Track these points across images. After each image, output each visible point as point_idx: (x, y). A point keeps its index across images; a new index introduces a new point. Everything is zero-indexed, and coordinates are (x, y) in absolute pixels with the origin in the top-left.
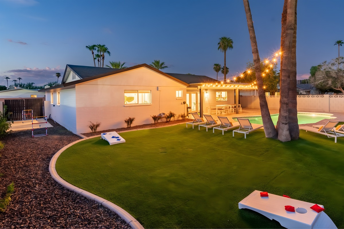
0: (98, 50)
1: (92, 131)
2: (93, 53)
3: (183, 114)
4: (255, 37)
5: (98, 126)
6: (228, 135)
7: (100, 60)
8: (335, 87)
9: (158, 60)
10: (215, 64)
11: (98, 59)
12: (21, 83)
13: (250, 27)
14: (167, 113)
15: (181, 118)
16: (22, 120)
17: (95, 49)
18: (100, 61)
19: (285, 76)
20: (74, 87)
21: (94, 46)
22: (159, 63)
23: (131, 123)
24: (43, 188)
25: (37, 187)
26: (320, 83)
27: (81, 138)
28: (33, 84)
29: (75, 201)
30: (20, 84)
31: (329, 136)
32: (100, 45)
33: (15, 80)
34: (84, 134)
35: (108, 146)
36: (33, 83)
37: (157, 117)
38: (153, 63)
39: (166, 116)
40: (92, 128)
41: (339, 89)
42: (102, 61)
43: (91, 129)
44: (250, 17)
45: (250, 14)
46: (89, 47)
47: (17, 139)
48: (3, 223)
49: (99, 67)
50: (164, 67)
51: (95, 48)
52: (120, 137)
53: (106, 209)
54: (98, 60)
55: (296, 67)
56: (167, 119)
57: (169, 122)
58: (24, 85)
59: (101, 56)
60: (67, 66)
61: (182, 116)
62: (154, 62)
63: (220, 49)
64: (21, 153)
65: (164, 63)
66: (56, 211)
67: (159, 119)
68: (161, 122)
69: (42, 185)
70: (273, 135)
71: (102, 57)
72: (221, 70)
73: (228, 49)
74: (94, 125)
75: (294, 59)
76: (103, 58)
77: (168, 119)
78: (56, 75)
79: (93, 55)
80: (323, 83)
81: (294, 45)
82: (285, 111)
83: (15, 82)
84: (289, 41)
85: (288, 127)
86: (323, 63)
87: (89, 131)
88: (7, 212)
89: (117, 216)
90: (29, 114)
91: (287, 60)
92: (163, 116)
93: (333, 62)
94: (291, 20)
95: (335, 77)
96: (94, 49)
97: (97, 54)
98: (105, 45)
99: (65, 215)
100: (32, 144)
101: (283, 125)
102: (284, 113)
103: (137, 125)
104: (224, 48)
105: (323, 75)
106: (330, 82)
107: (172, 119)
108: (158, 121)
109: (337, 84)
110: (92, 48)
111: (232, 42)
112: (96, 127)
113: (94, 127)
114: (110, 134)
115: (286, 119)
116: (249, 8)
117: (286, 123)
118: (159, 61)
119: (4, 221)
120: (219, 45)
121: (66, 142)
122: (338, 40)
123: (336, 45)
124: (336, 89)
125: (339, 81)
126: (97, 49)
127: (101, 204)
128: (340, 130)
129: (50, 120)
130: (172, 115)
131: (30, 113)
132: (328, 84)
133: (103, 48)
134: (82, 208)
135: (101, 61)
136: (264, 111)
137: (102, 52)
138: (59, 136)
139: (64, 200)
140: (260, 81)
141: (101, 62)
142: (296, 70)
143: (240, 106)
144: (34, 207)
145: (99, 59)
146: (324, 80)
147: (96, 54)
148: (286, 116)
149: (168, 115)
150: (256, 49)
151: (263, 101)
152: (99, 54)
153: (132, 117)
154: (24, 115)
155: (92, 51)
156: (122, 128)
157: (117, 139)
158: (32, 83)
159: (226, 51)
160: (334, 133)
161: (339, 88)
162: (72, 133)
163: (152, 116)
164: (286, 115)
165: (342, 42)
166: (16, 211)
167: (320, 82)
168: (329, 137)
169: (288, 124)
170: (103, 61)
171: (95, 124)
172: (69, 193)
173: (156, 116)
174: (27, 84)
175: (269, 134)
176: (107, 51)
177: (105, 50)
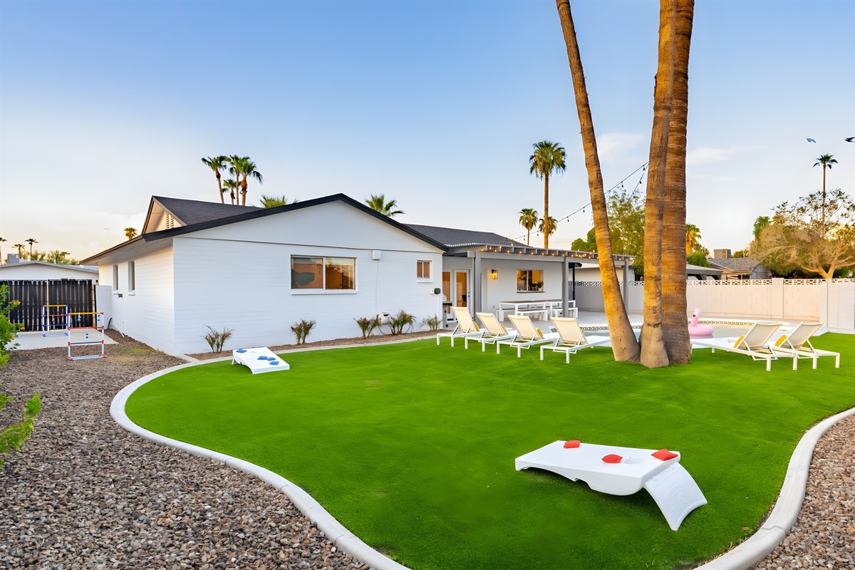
0: (231, 169)
1: (212, 351)
2: (218, 176)
3: (433, 317)
4: (592, 130)
5: (225, 337)
6: (530, 357)
7: (237, 194)
8: (806, 264)
9: (379, 196)
10: (524, 211)
11: (232, 191)
12: (36, 252)
13: (580, 107)
14: (395, 314)
15: (427, 328)
16: (40, 330)
17: (225, 166)
18: (235, 196)
19: (652, 214)
20: (170, 245)
21: (222, 159)
22: (382, 203)
23: (306, 332)
24: (97, 440)
25: (84, 438)
26: (772, 254)
27: (185, 362)
28: (66, 255)
29: (168, 460)
30: (33, 253)
31: (756, 357)
32: (236, 158)
33: (20, 246)
34: (193, 356)
35: (249, 375)
36: (66, 253)
37: (368, 323)
38: (367, 201)
39: (391, 320)
40: (212, 341)
41: (817, 270)
42: (241, 196)
43: (210, 343)
44: (582, 83)
45: (580, 75)
46: (210, 161)
47: (32, 363)
48: (15, 489)
49: (233, 205)
50: (396, 212)
51: (224, 163)
52: (278, 359)
53: (235, 471)
54: (232, 195)
55: (685, 200)
56: (394, 327)
57: (397, 334)
58: (43, 256)
59: (240, 184)
60: (152, 199)
61: (430, 323)
62: (370, 199)
63: (534, 172)
64: (43, 386)
65: (396, 204)
66: (127, 473)
67: (374, 326)
68: (380, 334)
69: (95, 436)
70: (632, 355)
71: (240, 188)
72: (539, 223)
73: (554, 170)
74: (217, 336)
75: (679, 181)
76: (244, 189)
77: (396, 328)
78: (126, 232)
79: (220, 181)
80: (778, 254)
81: (682, 148)
82: (653, 296)
83: (19, 249)
84: (661, 135)
85: (661, 334)
86: (779, 207)
87: (207, 348)
88: (21, 472)
89: (255, 480)
90: (58, 315)
91: (655, 178)
92: (384, 319)
93: (803, 204)
94: (665, 89)
95: (804, 241)
96: (220, 166)
97: (229, 179)
98: (248, 158)
99: (147, 479)
100: (67, 372)
101: (650, 327)
102: (652, 300)
103: (322, 340)
104: (544, 169)
105: (779, 236)
106: (793, 253)
107: (406, 328)
108: (372, 331)
109: (809, 256)
110: (217, 163)
111: (563, 154)
112: (223, 339)
113: (216, 340)
114: (253, 352)
115: (655, 315)
116: (580, 62)
117: (656, 323)
118: (383, 197)
119: (16, 486)
120: (533, 161)
121: (149, 369)
122: (824, 154)
123: (817, 166)
124: (808, 269)
125: (815, 249)
126: (229, 165)
127: (225, 463)
128: (783, 346)
129: (110, 331)
130: (405, 319)
131: (60, 313)
132: (788, 257)
133: (244, 163)
134: (183, 469)
135: (238, 196)
136: (612, 300)
137: (241, 175)
138: (132, 359)
139: (145, 458)
140: (602, 230)
141: (238, 198)
142: (685, 206)
143: (574, 305)
144: (78, 467)
145: (235, 190)
146: (779, 248)
147: (226, 179)
148: (656, 307)
149: (396, 318)
150: (593, 157)
151: (608, 276)
152: (235, 180)
153: (308, 321)
154: (46, 318)
155: (217, 172)
156: (285, 345)
157: (270, 362)
158: (64, 254)
159: (549, 177)
160: (768, 351)
161: (815, 267)
162: (165, 354)
163: (358, 319)
164: (655, 304)
165: (832, 158)
166: (42, 472)
167: (770, 252)
168: (755, 359)
169: (660, 326)
170: (244, 197)
171: (221, 332)
172: (154, 448)
173: (368, 319)
174: (51, 255)
175: (622, 352)
176: (254, 172)
177: (249, 169)
